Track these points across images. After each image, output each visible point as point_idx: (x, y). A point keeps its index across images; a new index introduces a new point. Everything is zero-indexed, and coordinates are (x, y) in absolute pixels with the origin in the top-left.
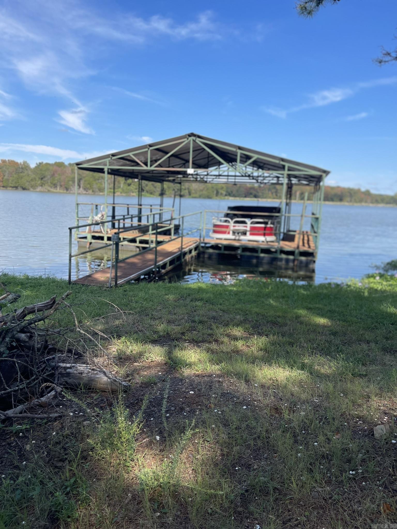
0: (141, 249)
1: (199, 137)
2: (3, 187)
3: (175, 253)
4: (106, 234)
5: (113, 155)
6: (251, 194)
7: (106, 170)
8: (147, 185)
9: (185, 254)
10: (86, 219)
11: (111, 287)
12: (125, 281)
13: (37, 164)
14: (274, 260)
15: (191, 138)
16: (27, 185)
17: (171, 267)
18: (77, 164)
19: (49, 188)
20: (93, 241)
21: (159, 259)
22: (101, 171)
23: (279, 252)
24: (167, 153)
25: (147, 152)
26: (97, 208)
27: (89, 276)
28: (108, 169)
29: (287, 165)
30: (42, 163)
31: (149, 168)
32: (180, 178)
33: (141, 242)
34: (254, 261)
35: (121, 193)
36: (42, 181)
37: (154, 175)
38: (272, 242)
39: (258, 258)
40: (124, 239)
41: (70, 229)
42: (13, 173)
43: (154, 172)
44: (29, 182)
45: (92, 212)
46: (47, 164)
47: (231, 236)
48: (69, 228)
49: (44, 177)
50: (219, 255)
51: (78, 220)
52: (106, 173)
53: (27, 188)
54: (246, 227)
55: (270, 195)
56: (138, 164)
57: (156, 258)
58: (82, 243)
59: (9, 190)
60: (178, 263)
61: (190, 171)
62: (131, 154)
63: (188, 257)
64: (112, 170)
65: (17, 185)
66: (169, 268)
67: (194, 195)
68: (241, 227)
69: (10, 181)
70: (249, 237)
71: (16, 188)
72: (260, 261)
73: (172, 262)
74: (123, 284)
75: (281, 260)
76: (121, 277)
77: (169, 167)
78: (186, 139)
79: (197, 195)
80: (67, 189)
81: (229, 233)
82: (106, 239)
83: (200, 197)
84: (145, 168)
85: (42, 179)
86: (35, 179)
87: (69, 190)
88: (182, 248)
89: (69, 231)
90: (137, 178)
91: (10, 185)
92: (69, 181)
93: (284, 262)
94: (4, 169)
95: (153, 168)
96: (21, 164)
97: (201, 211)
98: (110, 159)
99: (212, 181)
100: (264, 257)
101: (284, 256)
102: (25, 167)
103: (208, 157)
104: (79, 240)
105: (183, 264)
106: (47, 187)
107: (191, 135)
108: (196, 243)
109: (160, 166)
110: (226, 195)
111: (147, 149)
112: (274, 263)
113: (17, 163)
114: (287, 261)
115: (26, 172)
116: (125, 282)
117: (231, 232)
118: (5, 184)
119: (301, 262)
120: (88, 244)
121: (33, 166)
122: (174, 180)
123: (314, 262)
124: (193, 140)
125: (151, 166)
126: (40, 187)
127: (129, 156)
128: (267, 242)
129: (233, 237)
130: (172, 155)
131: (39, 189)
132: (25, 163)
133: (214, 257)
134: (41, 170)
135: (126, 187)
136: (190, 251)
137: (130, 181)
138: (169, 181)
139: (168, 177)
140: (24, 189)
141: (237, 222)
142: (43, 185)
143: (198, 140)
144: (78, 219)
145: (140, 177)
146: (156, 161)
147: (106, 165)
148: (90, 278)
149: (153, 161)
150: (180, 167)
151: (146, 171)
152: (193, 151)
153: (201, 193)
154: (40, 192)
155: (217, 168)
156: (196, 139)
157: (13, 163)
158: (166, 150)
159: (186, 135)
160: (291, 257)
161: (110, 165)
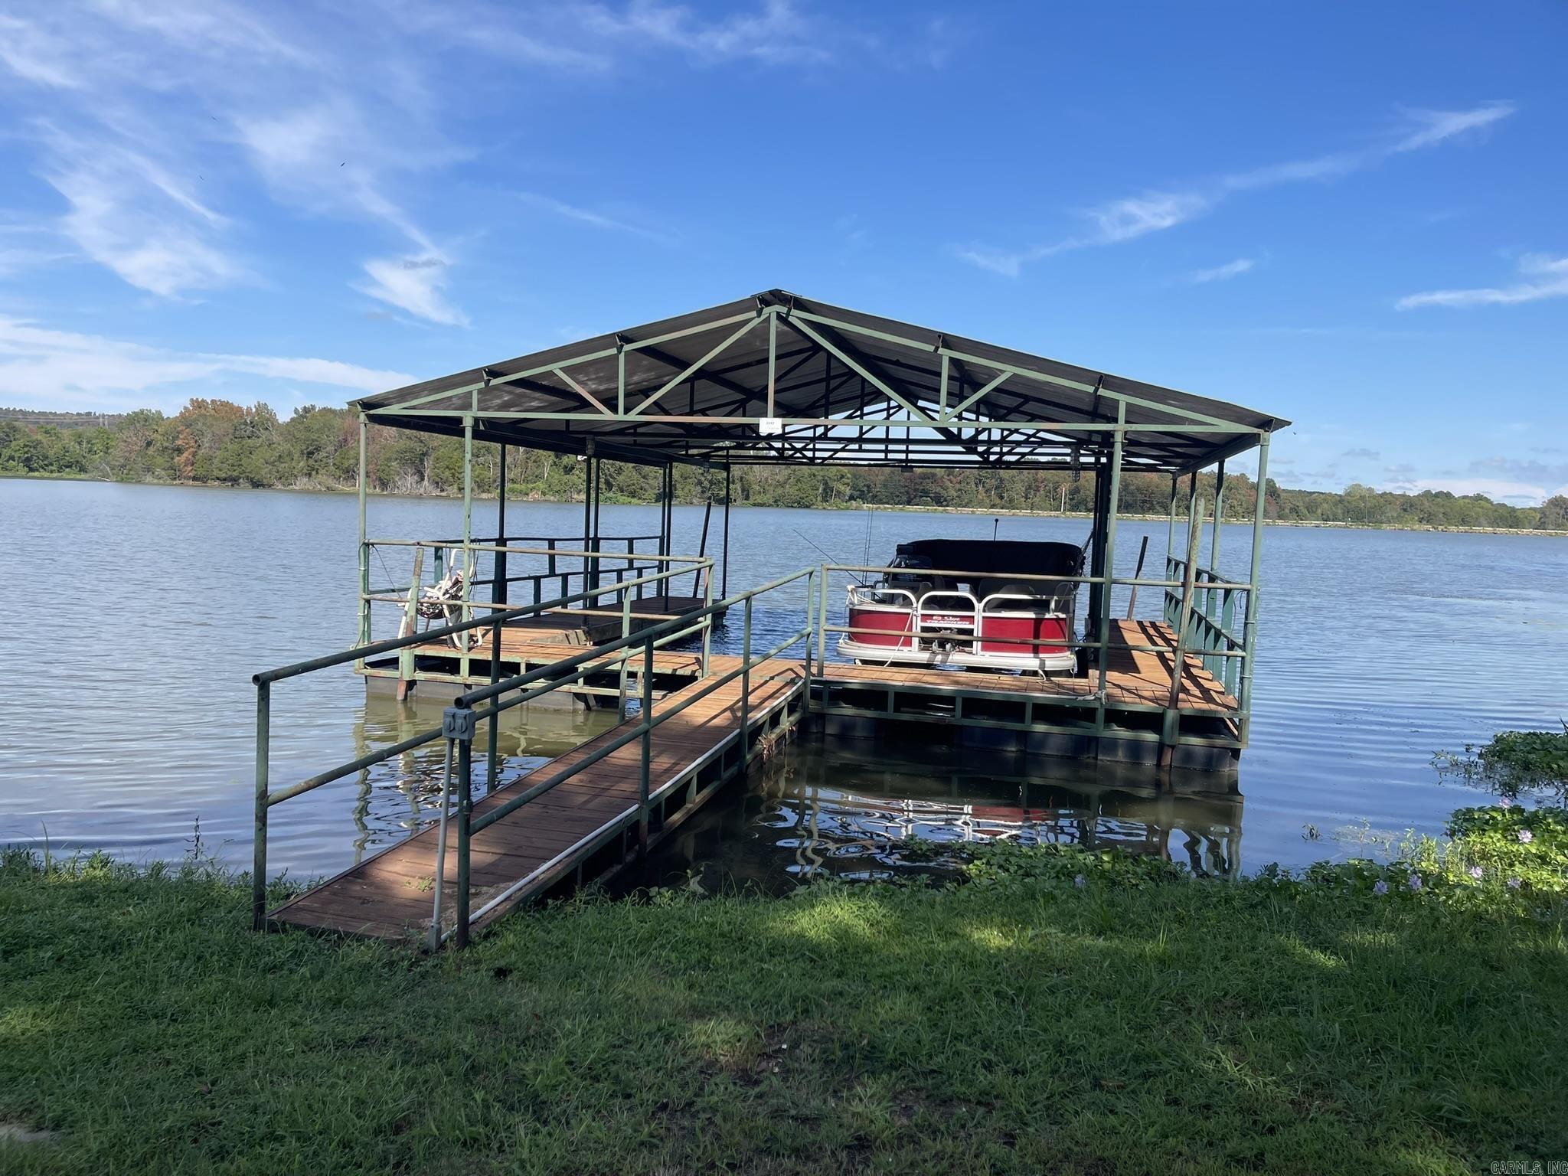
0: (592, 702)
1: (800, 304)
2: (195, 479)
3: (721, 732)
4: (465, 651)
5: (493, 372)
6: (926, 493)
7: (468, 423)
8: (620, 470)
9: (757, 730)
10: (394, 596)
11: (442, 946)
12: (508, 898)
13: (296, 411)
14: (1087, 745)
15: (771, 311)
16: (264, 472)
17: (706, 792)
18: (367, 405)
19: (331, 483)
20: (421, 675)
21: (660, 763)
22: (452, 427)
23: (1100, 715)
24: (685, 366)
25: (616, 357)
26: (438, 558)
27: (359, 873)
28: (476, 420)
29: (1123, 400)
30: (313, 407)
31: (621, 416)
32: (728, 448)
33: (592, 678)
34: (1012, 749)
35: (544, 494)
36: (311, 462)
37: (639, 439)
38: (1067, 674)
39: (1024, 737)
40: (530, 667)
41: (263, 682)
42: (227, 439)
43: (640, 430)
44: (273, 464)
45: (418, 573)
46: (326, 411)
47: (914, 653)
48: (256, 678)
49: (318, 449)
50: (877, 725)
51: (368, 601)
52: (468, 433)
53: (265, 482)
54: (971, 619)
55: (982, 495)
56: (583, 405)
57: (647, 760)
58: (380, 683)
59: (212, 487)
60: (733, 770)
61: (770, 425)
62: (555, 367)
63: (766, 742)
64: (490, 423)
65: (235, 474)
66: (696, 798)
67: (759, 499)
68: (949, 621)
69: (216, 461)
70: (980, 656)
71: (234, 481)
72: (1031, 753)
73: (705, 776)
74: (497, 920)
75: (1112, 745)
76: (496, 875)
77: (691, 413)
78: (754, 314)
79: (767, 498)
80: (384, 485)
81: (908, 642)
82: (465, 667)
83: (776, 503)
84: (607, 415)
85: (310, 454)
86: (290, 454)
87: (391, 485)
88: (747, 709)
89: (255, 688)
90: (584, 454)
91: (216, 473)
92: (389, 459)
93: (1121, 755)
94: (200, 426)
95: (633, 416)
96: (249, 409)
97: (810, 569)
98: (482, 385)
99: (830, 458)
100: (1046, 734)
101: (1123, 733)
102: (260, 422)
103: (828, 378)
104: (370, 671)
105: (751, 770)
106: (323, 479)
107: (769, 298)
108: (792, 682)
109: (659, 407)
110: (852, 498)
111: (614, 351)
112: (1086, 758)
113: (240, 409)
114: (1136, 749)
115: (264, 435)
116: (508, 905)
117: (915, 641)
118: (201, 472)
119: (1188, 754)
120: (402, 688)
121: (284, 416)
122: (706, 457)
123: (1236, 753)
124: (779, 316)
125: (627, 411)
126: (305, 480)
127: (551, 373)
128: (1046, 673)
129: (924, 657)
130: (700, 374)
131: (302, 483)
132: (262, 408)
133: (860, 733)
134: (308, 429)
135: (558, 476)
136: (775, 718)
137: (568, 459)
138: (688, 460)
139: (688, 447)
140: (257, 484)
141: (932, 603)
142: (314, 473)
143: (796, 317)
144: (367, 597)
145: (590, 448)
146: (646, 393)
147: (467, 406)
148: (356, 888)
149: (636, 394)
150: (728, 415)
151: (609, 429)
152: (778, 358)
153: (780, 491)
154: (307, 492)
155: (850, 417)
156: (788, 314)
157: (225, 409)
158: (680, 353)
159: (753, 297)
160: (1150, 737)
161: (480, 409)
